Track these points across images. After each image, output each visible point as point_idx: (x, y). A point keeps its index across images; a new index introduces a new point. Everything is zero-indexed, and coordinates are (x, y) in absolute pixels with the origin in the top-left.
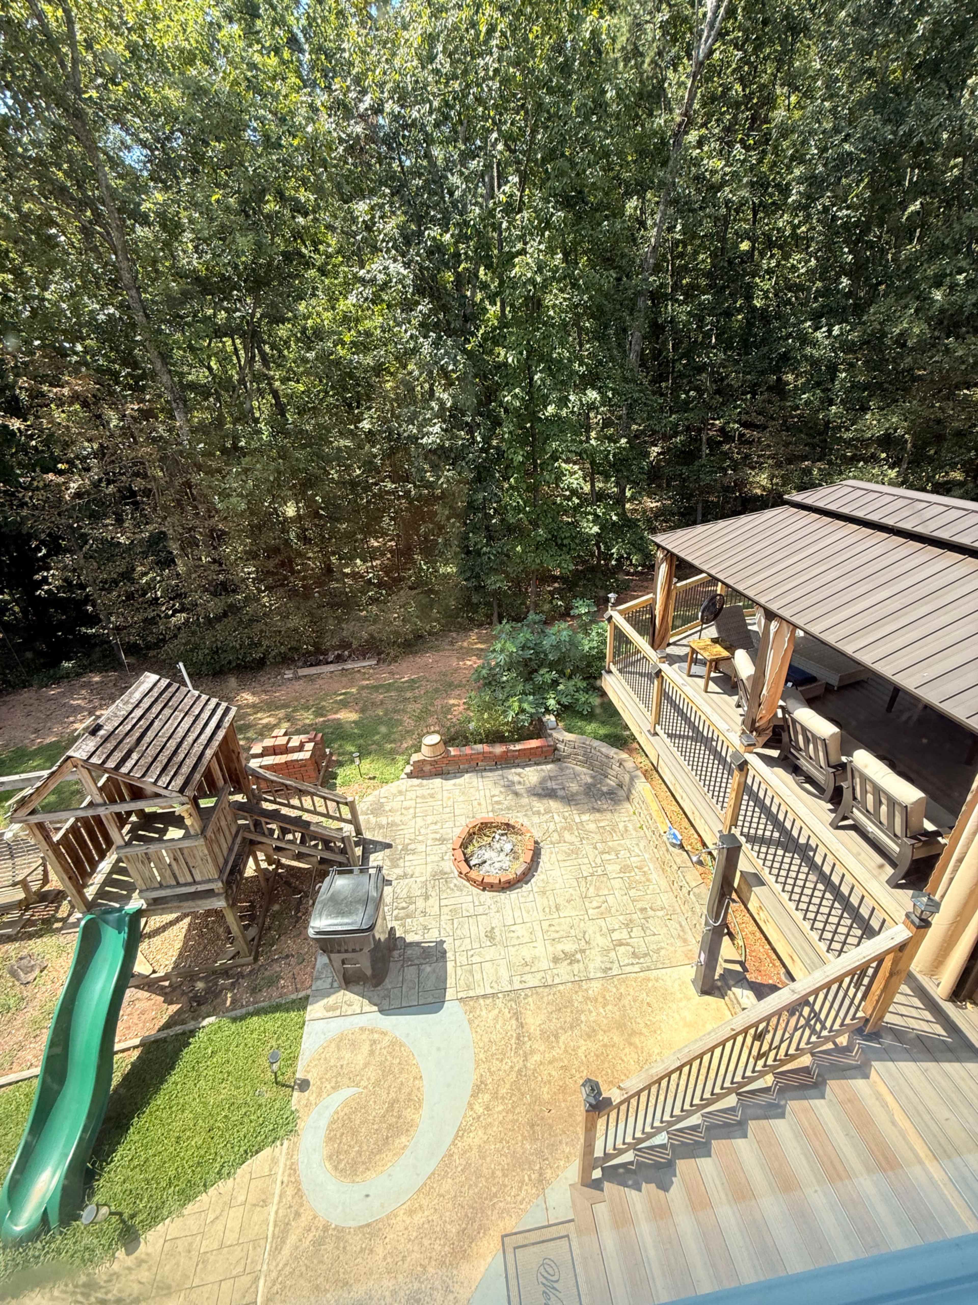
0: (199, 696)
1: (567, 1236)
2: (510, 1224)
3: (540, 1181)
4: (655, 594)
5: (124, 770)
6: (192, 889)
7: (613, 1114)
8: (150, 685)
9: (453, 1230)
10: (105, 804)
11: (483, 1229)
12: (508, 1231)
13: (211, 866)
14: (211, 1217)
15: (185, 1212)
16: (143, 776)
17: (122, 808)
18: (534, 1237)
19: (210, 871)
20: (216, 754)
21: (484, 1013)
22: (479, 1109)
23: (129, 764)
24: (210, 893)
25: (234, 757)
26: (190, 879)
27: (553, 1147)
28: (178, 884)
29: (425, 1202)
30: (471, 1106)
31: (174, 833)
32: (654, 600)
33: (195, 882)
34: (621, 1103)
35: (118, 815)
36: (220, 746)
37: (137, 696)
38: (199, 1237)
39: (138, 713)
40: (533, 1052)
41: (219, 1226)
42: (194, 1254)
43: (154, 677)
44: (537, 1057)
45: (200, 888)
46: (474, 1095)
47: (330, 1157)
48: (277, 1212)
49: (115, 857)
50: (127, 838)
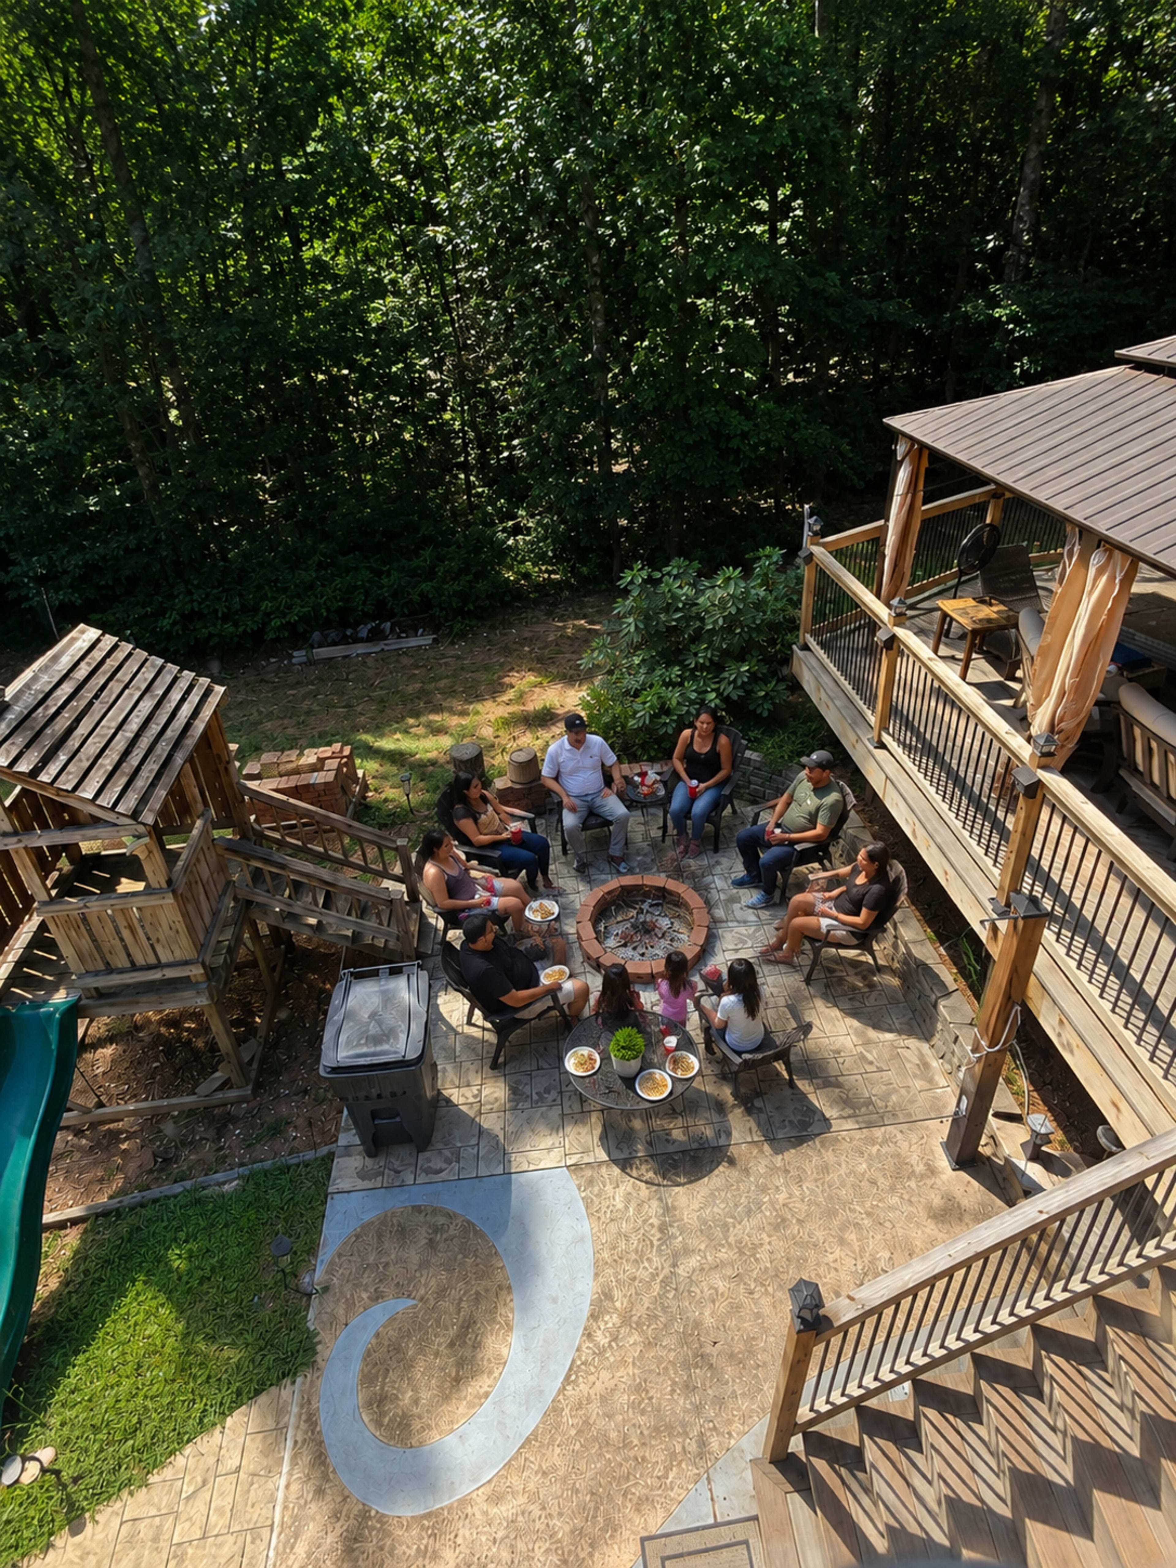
0: (162, 668)
1: (746, 1543)
2: (655, 1522)
3: (701, 1455)
4: (887, 520)
5: (45, 777)
6: (156, 975)
7: (836, 1341)
8: (86, 645)
9: (562, 1527)
10: (15, 833)
11: (612, 1527)
12: (653, 1531)
13: (185, 940)
14: (188, 1490)
15: (152, 1479)
16: (76, 788)
17: (42, 840)
18: (693, 1542)
19: (184, 949)
20: (190, 760)
21: (609, 1188)
22: (602, 1339)
23: (53, 769)
24: (185, 982)
25: (221, 768)
26: (152, 960)
27: (720, 1402)
28: (134, 967)
29: (516, 1481)
30: (589, 1335)
31: (126, 885)
32: (885, 528)
33: (159, 965)
34: (851, 1323)
35: (38, 851)
36: (197, 747)
37: (65, 662)
38: (171, 1518)
39: (67, 689)
40: (687, 1251)
41: (200, 1505)
42: (164, 1544)
43: (93, 633)
44: (693, 1262)
45: (170, 973)
46: (594, 1316)
47: (369, 1404)
48: (287, 1487)
49: (36, 920)
50: (53, 893)
